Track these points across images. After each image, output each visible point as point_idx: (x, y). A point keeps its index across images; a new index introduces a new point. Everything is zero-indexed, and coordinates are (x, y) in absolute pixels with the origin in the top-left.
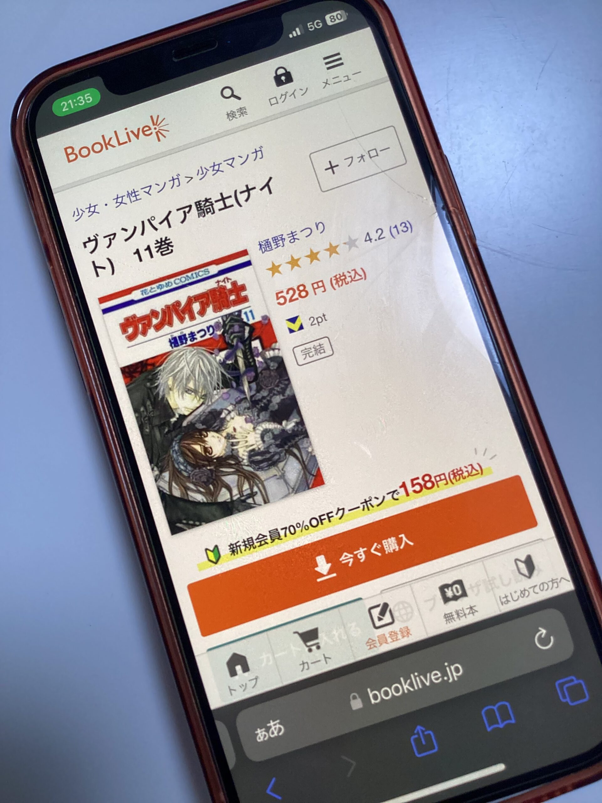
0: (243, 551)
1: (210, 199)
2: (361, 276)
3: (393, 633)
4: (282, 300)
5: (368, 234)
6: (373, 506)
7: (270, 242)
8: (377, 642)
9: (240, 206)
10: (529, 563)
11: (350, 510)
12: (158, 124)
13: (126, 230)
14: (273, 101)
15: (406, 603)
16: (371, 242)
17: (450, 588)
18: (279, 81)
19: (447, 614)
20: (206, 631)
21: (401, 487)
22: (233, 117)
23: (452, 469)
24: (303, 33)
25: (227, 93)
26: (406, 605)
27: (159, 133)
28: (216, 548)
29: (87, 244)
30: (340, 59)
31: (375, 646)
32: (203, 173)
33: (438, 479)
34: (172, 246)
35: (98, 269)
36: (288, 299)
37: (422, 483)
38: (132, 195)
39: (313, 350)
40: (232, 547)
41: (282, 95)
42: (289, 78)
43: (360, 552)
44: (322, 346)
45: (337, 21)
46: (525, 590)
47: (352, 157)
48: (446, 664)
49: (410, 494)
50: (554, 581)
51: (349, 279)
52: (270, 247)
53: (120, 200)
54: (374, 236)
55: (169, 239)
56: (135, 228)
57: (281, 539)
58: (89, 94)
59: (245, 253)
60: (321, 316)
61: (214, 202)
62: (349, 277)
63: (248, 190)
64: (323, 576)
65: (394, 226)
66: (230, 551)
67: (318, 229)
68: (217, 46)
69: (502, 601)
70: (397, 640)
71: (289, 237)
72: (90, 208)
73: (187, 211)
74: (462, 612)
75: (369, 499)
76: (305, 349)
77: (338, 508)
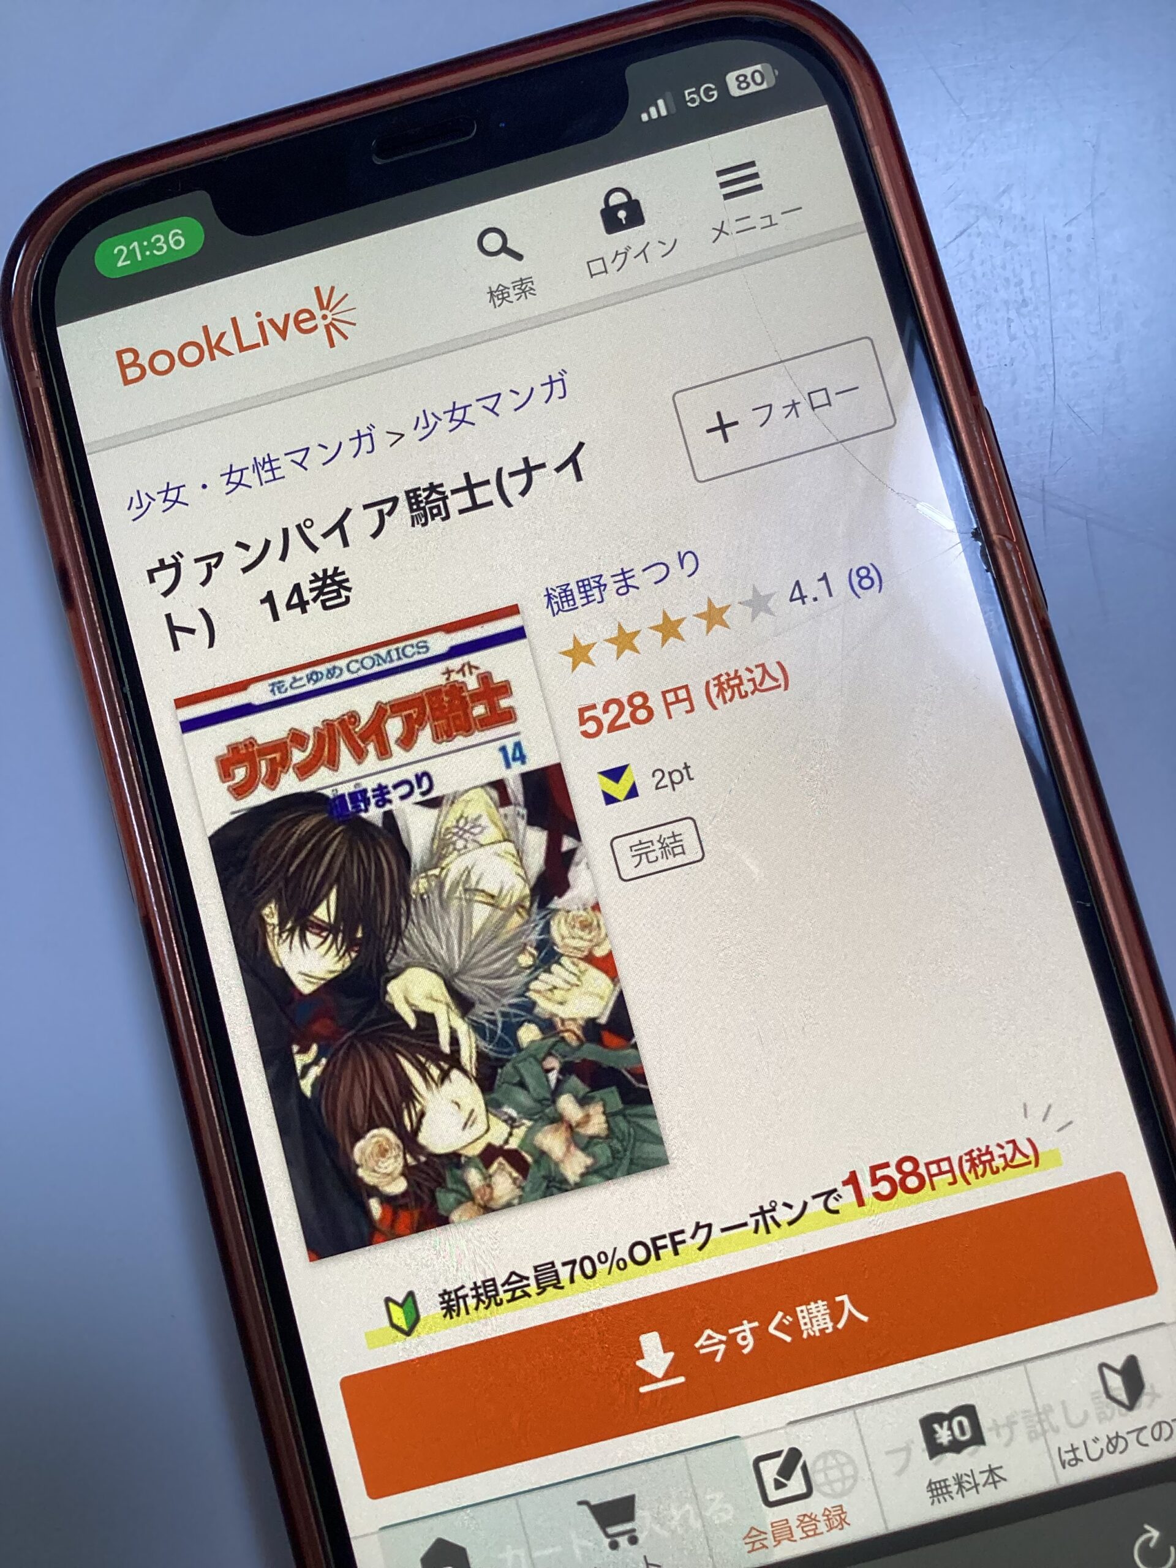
0: (471, 1310)
1: (441, 485)
2: (776, 680)
3: (807, 1519)
4: (591, 727)
5: (797, 583)
6: (778, 1225)
7: (571, 590)
8: (771, 1536)
9: (509, 505)
10: (1132, 1373)
11: (723, 1230)
12: (330, 308)
13: (246, 547)
14: (597, 267)
15: (843, 1454)
16: (804, 603)
17: (946, 1424)
18: (611, 221)
19: (935, 1483)
20: (378, 1487)
21: (845, 1183)
22: (503, 298)
23: (967, 1150)
24: (674, 111)
26: (843, 1460)
27: (332, 329)
28: (410, 1299)
29: (156, 575)
30: (756, 175)
31: (764, 1546)
32: (427, 425)
33: (934, 1169)
34: (349, 589)
35: (178, 633)
36: (606, 724)
37: (897, 1177)
38: (263, 469)
39: (658, 845)
40: (446, 1297)
41: (617, 254)
42: (635, 214)
43: (744, 1331)
44: (678, 838)
45: (753, 88)
46: (1117, 1437)
47: (770, 405)
49: (867, 1203)
51: (748, 687)
52: (571, 603)
53: (235, 478)
54: (812, 588)
55: (343, 573)
56: (267, 543)
57: (562, 1288)
58: (178, 230)
59: (513, 610)
60: (681, 767)
61: (448, 493)
62: (749, 680)
63: (528, 469)
64: (654, 1380)
66: (443, 1308)
67: (682, 568)
68: (473, 134)
69: (1063, 1458)
70: (815, 1534)
71: (615, 582)
72: (167, 491)
73: (386, 511)
74: (971, 1480)
75: (770, 1208)
76: (641, 843)
77: (698, 1224)
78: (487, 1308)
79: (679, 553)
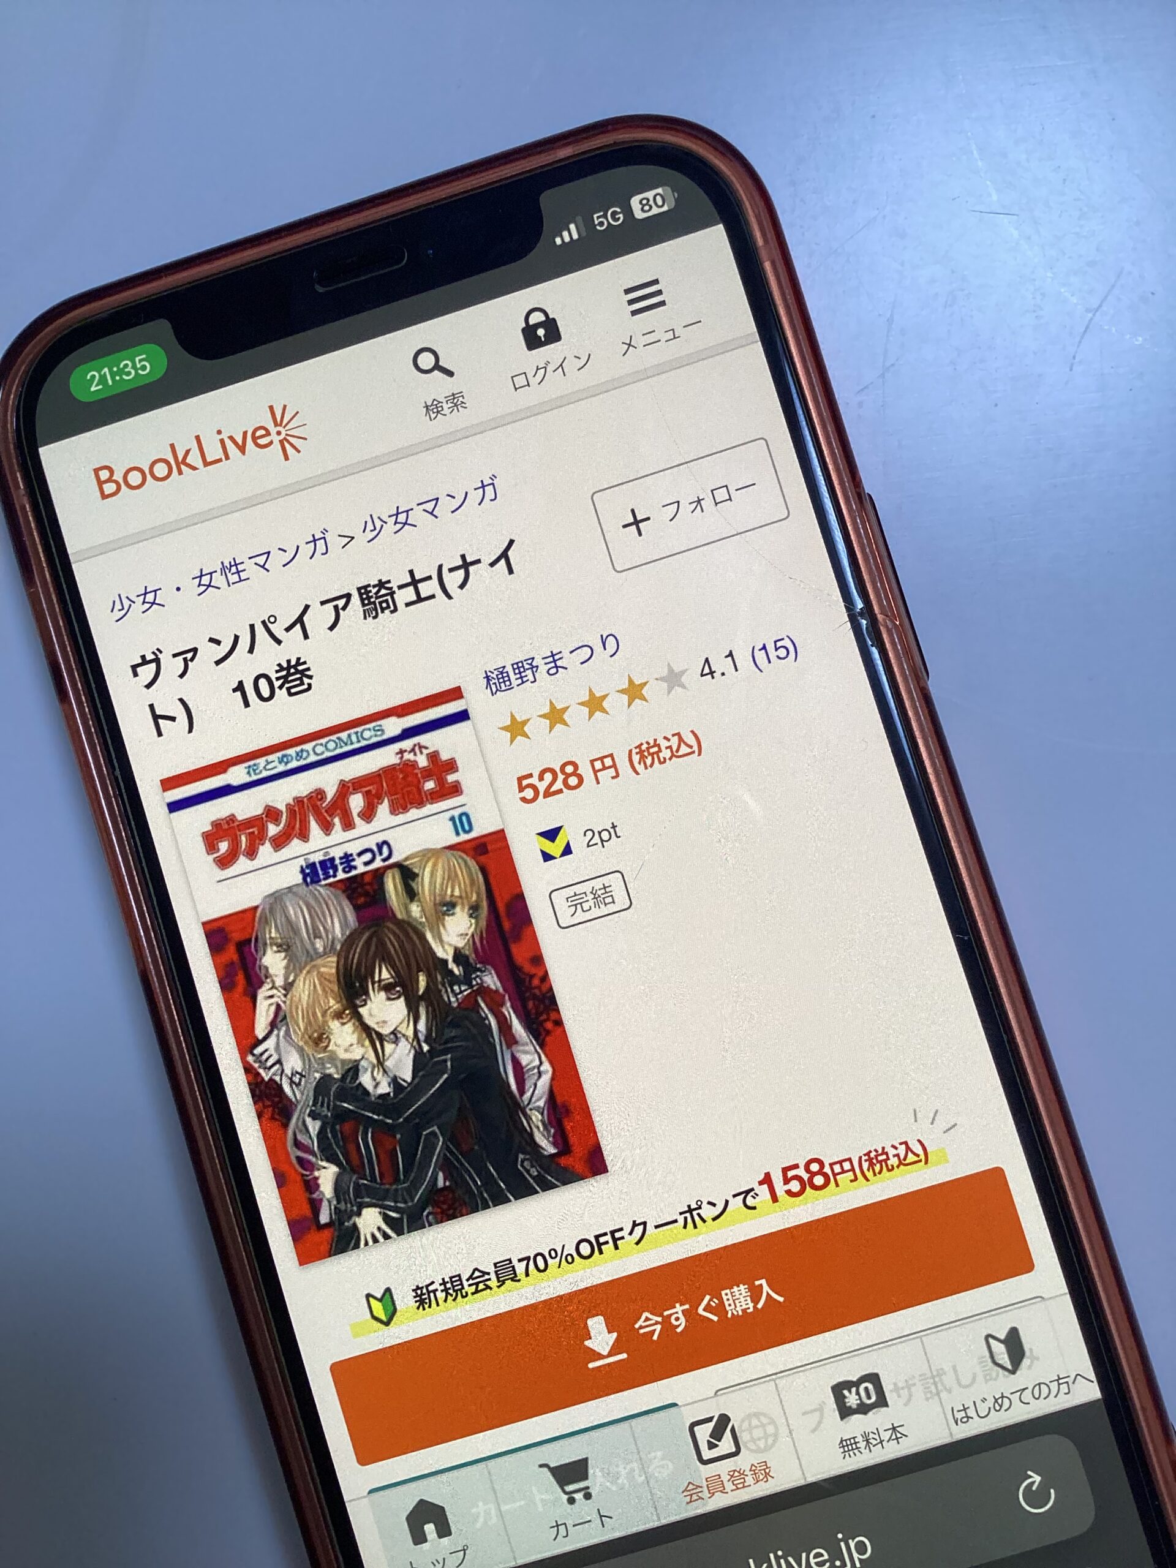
0: (441, 1302)
1: (389, 582)
2: (691, 747)
3: (736, 1474)
4: (529, 793)
5: (707, 660)
6: (704, 1221)
7: (507, 672)
8: (705, 1489)
9: (449, 597)
10: (1014, 1343)
11: (656, 1227)
12: (284, 424)
13: (218, 642)
14: (521, 381)
15: (765, 1415)
16: (713, 677)
17: (854, 1390)
18: (532, 340)
19: (846, 1440)
20: (366, 1455)
21: (761, 1183)
22: (438, 412)
23: (865, 1151)
24: (584, 234)
25: (426, 361)
26: (764, 1420)
27: (285, 443)
28: (388, 1294)
29: (139, 669)
30: (660, 292)
31: (701, 1498)
32: (374, 527)
33: (837, 1168)
34: (310, 677)
35: (160, 721)
36: (542, 791)
37: (806, 1176)
38: (230, 572)
39: (591, 896)
40: (419, 1292)
41: (538, 369)
42: (553, 333)
43: (677, 1313)
44: (608, 890)
45: (655, 211)
46: (1002, 1397)
47: (678, 502)
48: (840, 1536)
49: (780, 1199)
50: (1061, 1381)
51: (666, 754)
52: (508, 683)
53: (205, 580)
54: (720, 664)
55: (305, 663)
56: (236, 638)
57: (519, 1281)
58: (144, 356)
59: (455, 694)
60: (609, 827)
61: (395, 589)
62: (667, 748)
63: (466, 565)
64: (600, 1357)
65: (761, 646)
66: (416, 1302)
67: (605, 649)
68: (405, 261)
69: (956, 1416)
70: (744, 1487)
71: (546, 664)
72: (145, 594)
73: (340, 606)
74: (876, 1437)
75: (696, 1206)
76: (575, 895)
77: (634, 1222)
78: (454, 1300)
79: (602, 636)
